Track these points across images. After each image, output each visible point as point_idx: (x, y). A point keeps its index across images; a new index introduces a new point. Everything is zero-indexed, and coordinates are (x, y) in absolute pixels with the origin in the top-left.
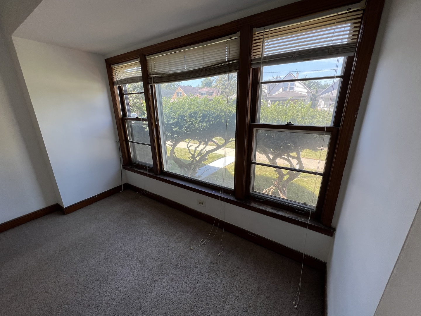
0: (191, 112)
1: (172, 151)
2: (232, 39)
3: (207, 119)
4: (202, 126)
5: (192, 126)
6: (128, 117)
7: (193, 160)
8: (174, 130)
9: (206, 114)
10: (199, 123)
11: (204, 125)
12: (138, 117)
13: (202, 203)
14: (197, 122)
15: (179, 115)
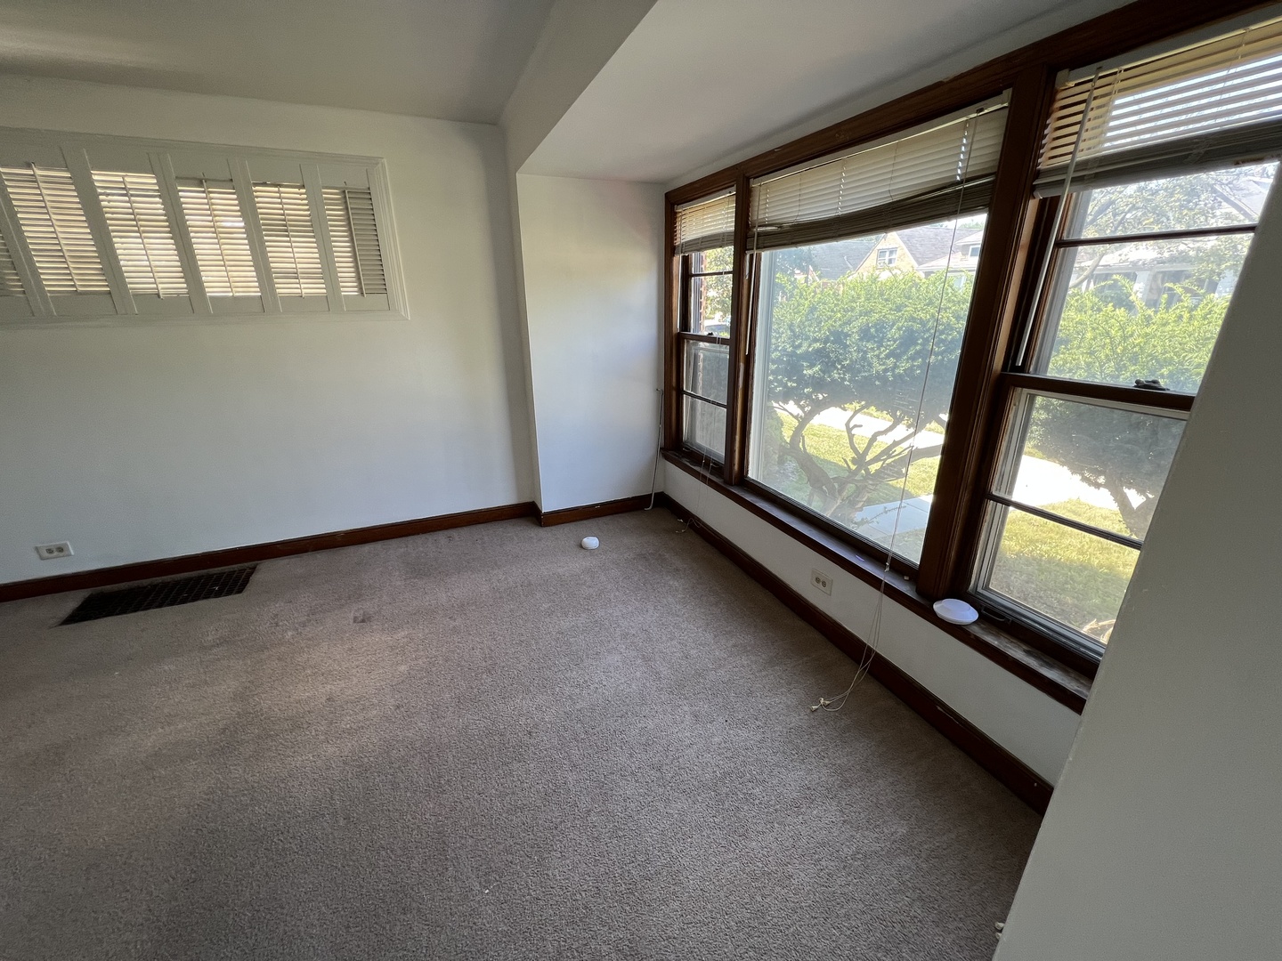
0: (868, 324)
1: (798, 432)
2: (986, 111)
3: (918, 348)
4: (895, 367)
5: (864, 366)
6: (692, 333)
7: (858, 470)
8: (805, 372)
9: (916, 332)
10: (888, 357)
11: (904, 365)
12: (711, 334)
13: (824, 584)
14: (882, 356)
15: (829, 329)
